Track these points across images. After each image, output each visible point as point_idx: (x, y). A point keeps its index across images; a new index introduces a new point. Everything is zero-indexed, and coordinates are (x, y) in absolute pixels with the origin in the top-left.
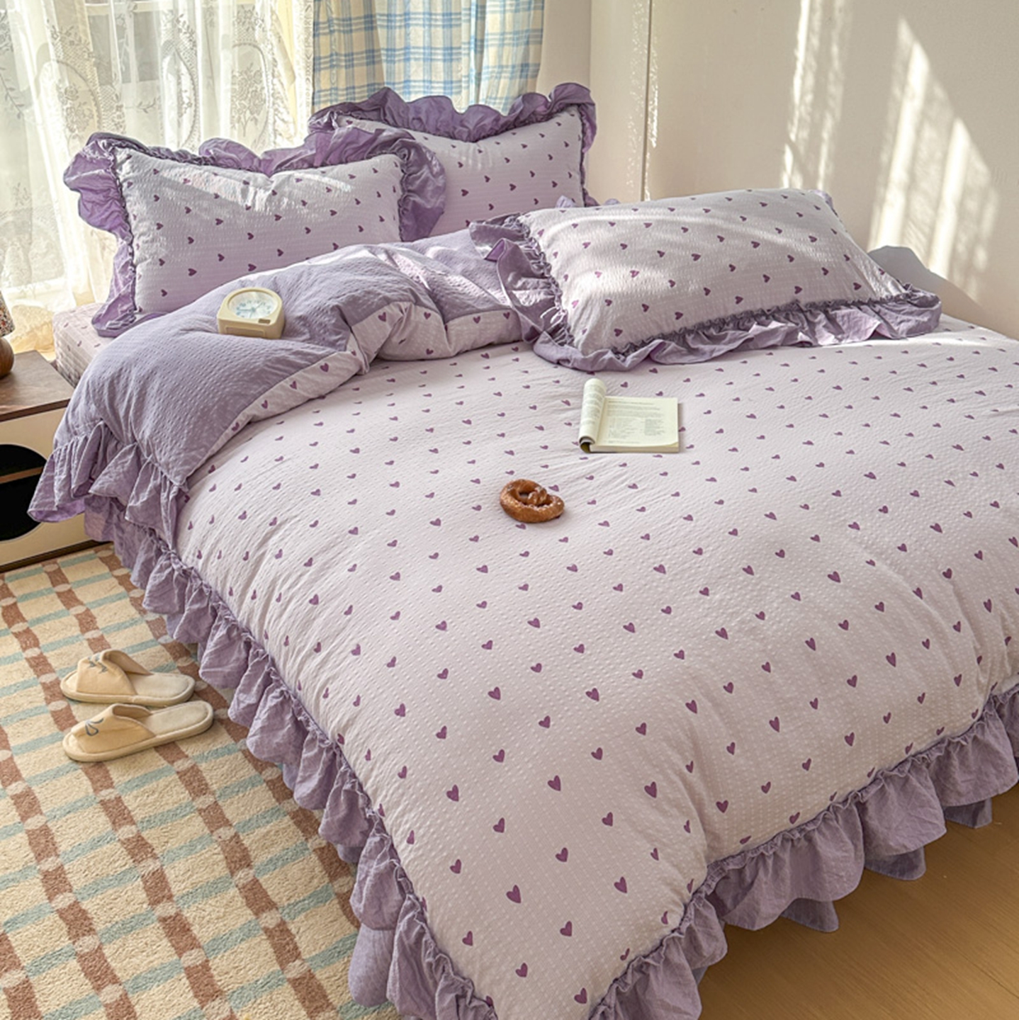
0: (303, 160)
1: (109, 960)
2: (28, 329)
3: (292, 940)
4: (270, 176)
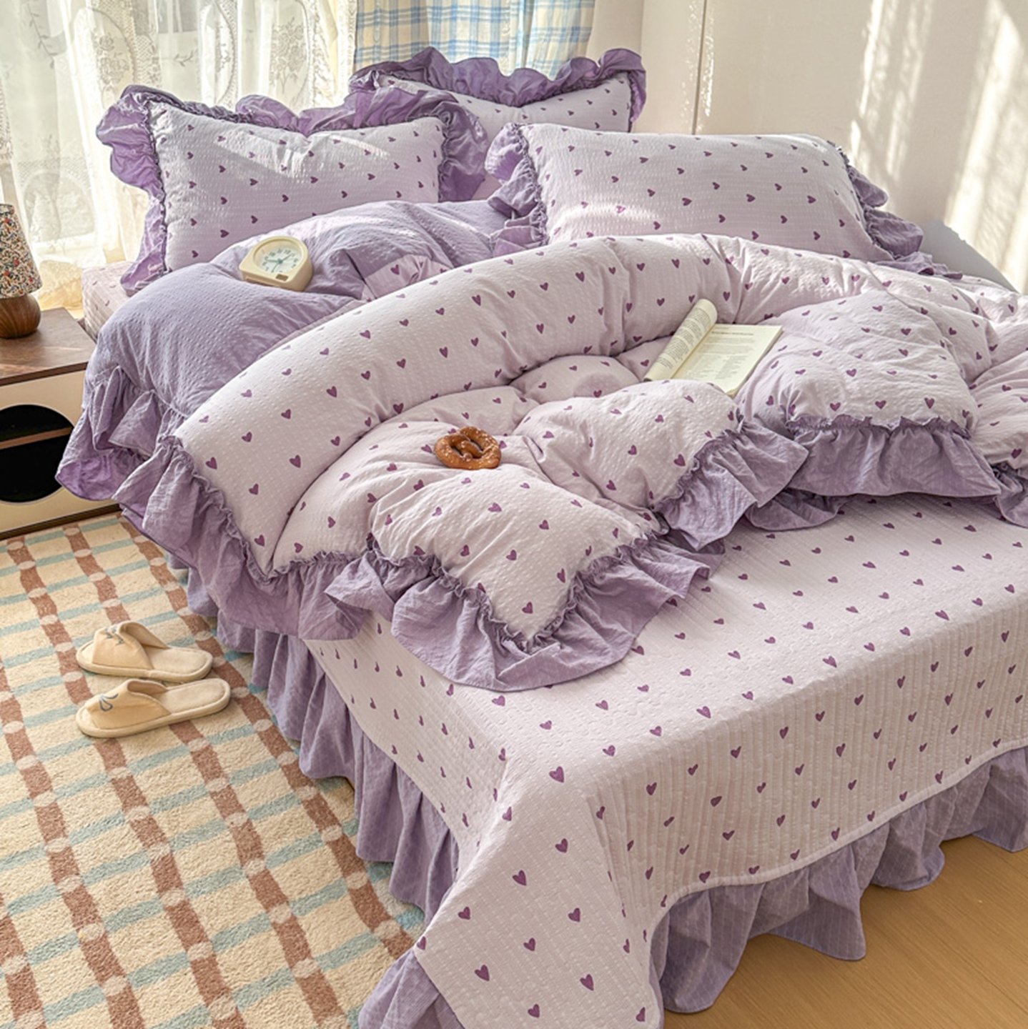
0: (343, 121)
1: (114, 950)
2: (57, 285)
3: (302, 937)
4: (307, 137)
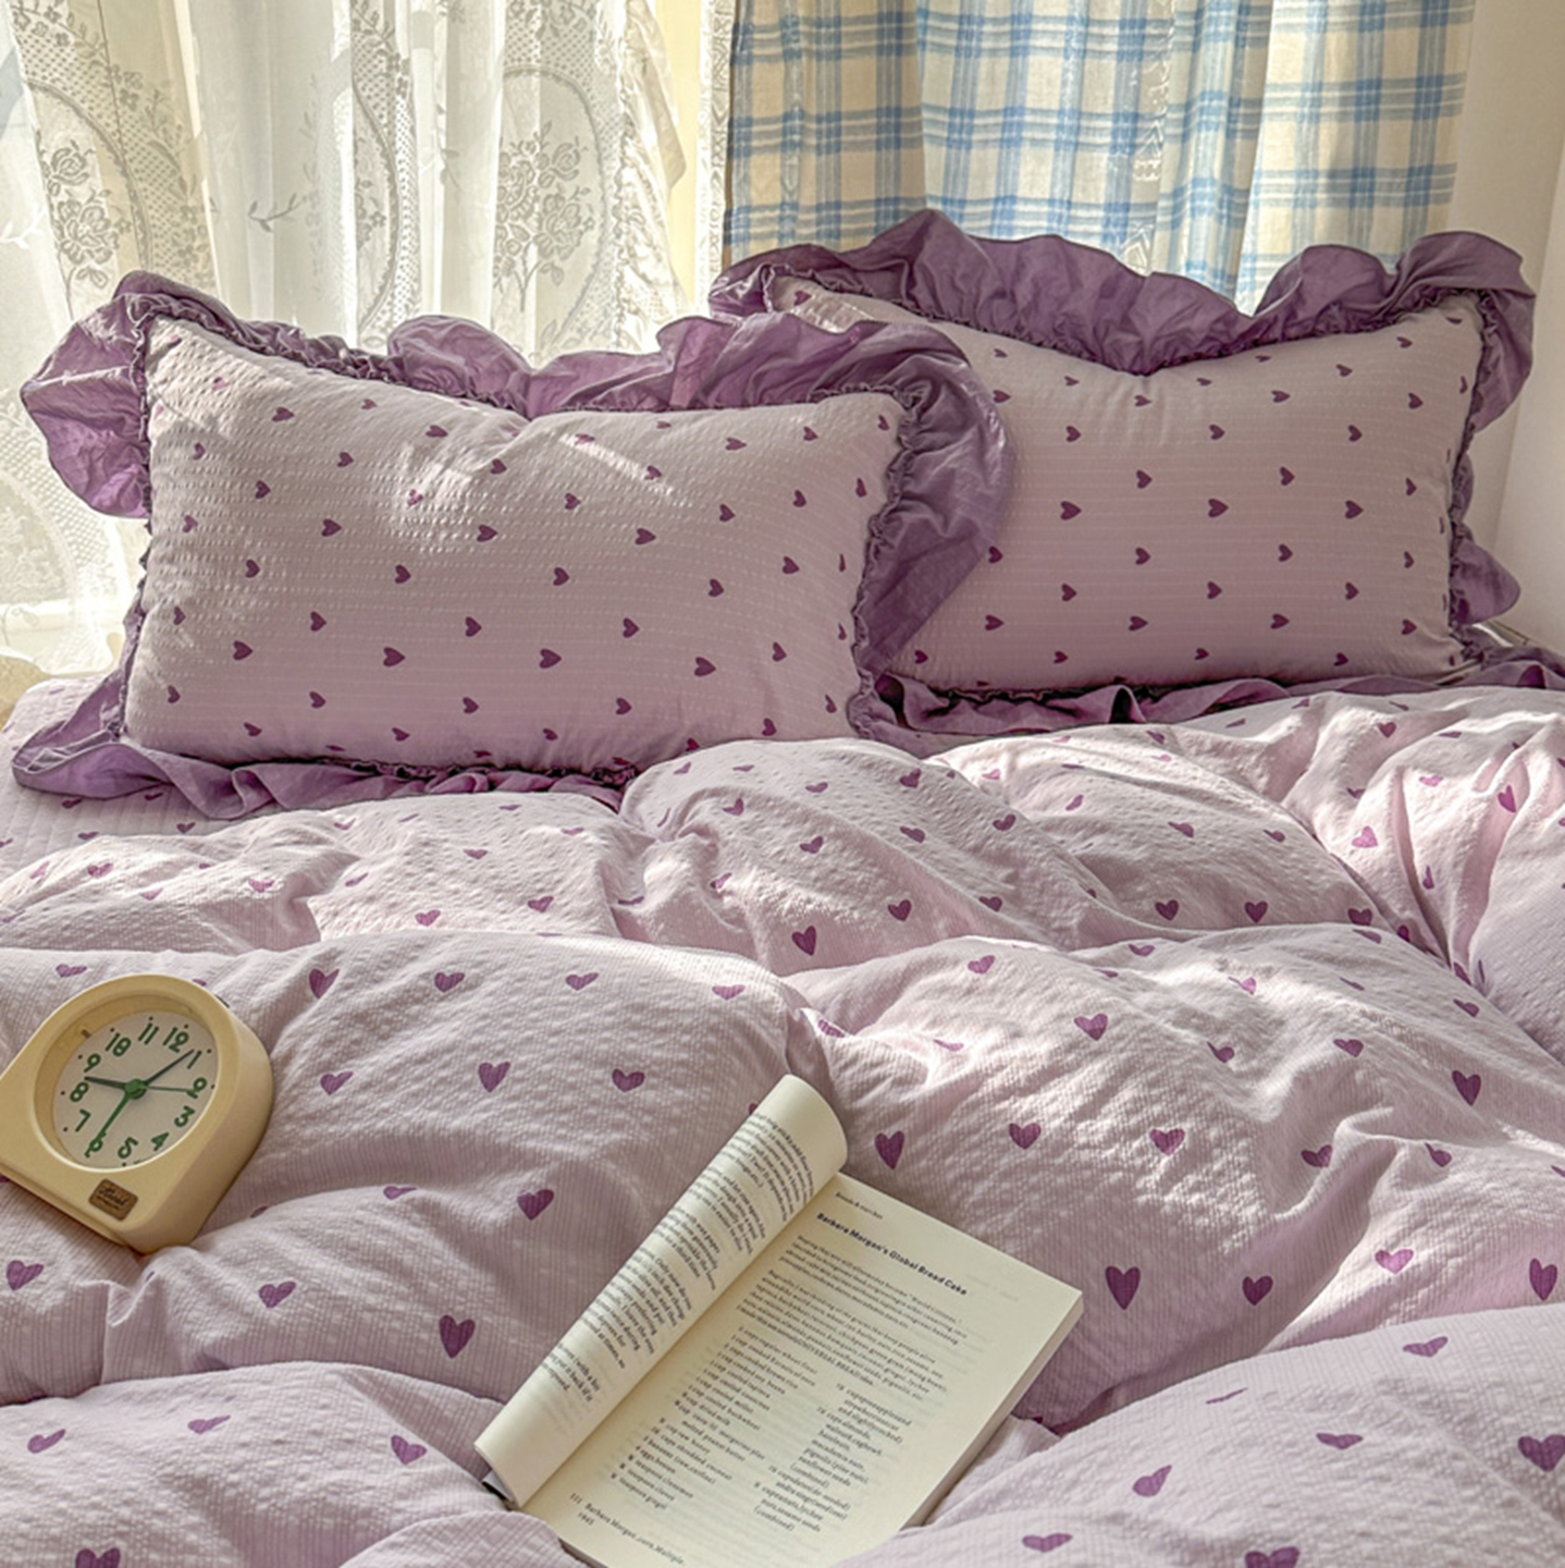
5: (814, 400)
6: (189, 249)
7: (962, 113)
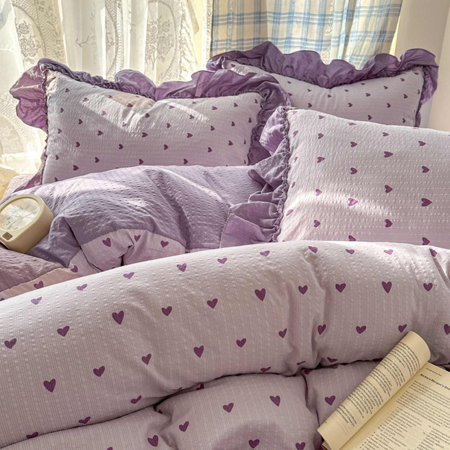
0: (187, 92)
4: (155, 101)
5: (237, 94)
6: (58, 52)
7: (277, 14)
